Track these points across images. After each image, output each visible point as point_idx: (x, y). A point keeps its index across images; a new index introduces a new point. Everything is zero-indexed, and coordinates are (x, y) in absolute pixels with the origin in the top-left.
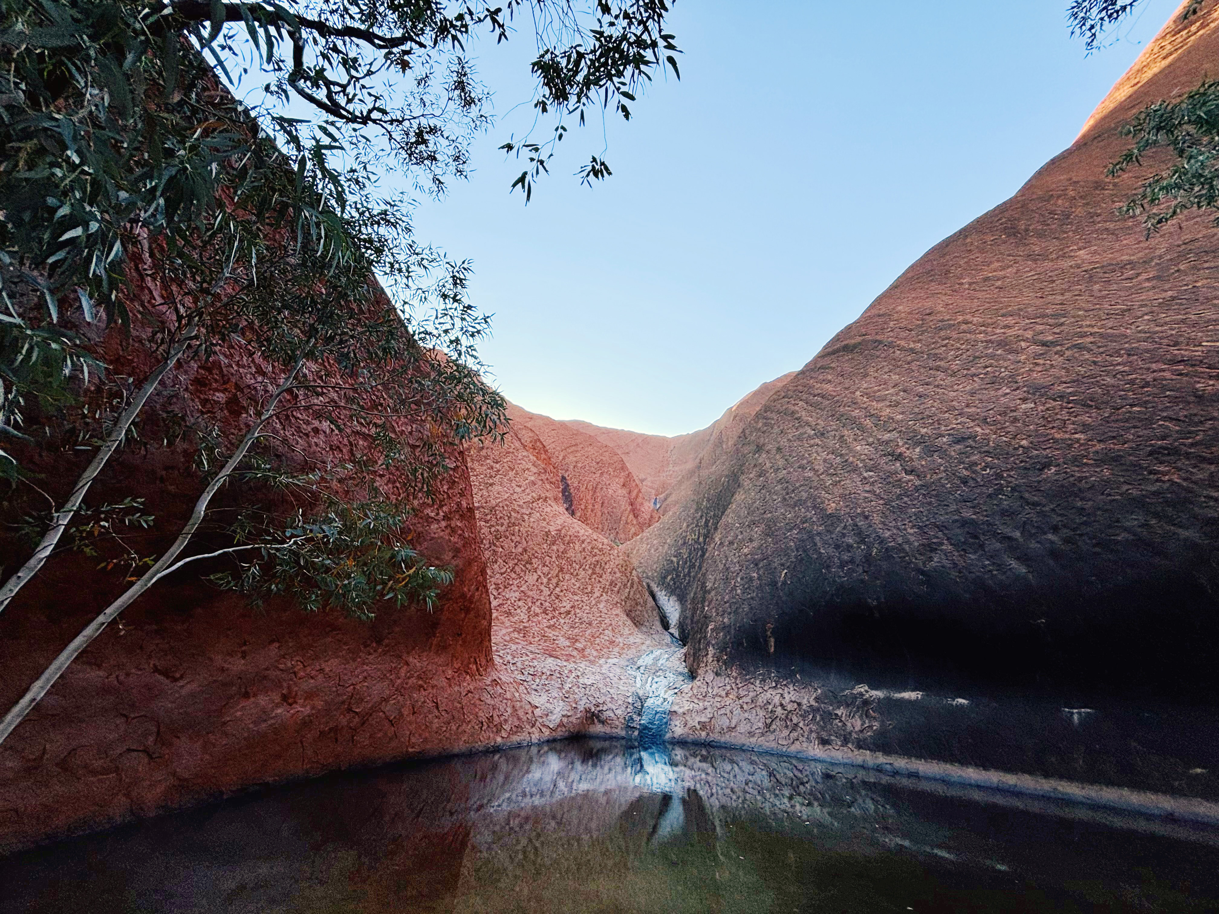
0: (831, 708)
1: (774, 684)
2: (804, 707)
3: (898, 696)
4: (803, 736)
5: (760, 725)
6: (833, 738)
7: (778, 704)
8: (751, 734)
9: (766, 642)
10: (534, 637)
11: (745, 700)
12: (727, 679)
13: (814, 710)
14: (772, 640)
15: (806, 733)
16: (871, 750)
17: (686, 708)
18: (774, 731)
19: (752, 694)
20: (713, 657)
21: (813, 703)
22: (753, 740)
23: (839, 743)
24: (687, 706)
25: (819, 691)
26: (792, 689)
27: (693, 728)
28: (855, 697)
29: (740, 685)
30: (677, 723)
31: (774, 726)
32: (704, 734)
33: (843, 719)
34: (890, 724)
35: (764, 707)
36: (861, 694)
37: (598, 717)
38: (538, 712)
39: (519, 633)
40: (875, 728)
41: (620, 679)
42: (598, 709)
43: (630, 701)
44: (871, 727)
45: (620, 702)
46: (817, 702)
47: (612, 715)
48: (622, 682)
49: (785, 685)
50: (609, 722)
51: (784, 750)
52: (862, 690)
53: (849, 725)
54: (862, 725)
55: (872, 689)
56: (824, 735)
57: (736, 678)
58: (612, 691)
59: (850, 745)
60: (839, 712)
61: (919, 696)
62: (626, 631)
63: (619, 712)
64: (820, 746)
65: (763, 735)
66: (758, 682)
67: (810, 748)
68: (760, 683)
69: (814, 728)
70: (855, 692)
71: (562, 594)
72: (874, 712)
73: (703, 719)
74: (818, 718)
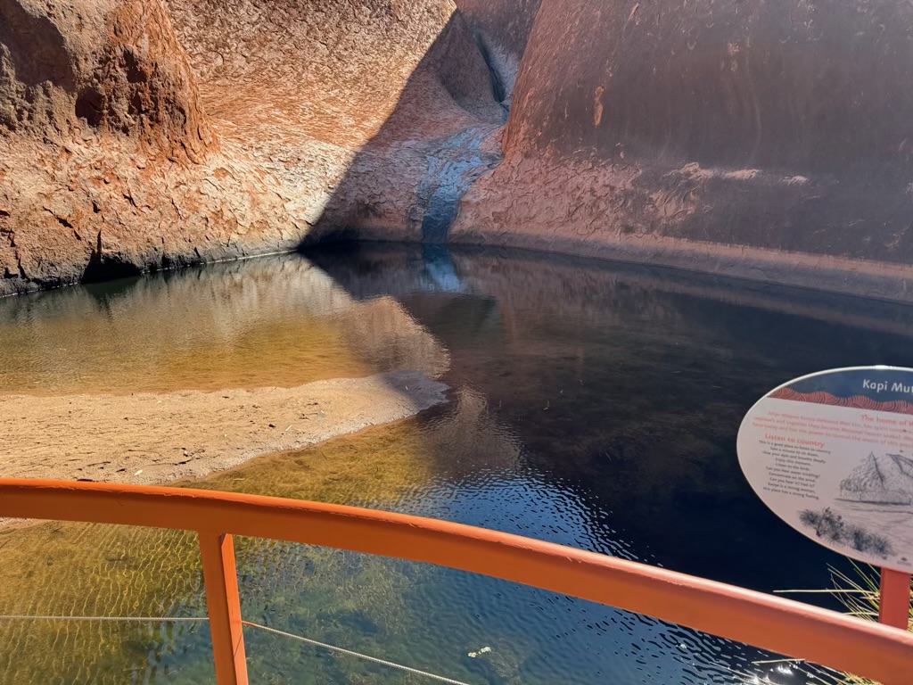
0: (647, 192)
1: (590, 166)
2: (617, 192)
3: (730, 174)
4: (606, 224)
5: (563, 214)
6: (639, 225)
7: (588, 189)
8: (550, 224)
9: (593, 112)
10: (303, 114)
11: (552, 185)
12: (538, 161)
13: (627, 194)
14: (600, 108)
15: (611, 221)
16: (675, 236)
17: (482, 197)
18: (576, 220)
19: (561, 179)
20: (525, 134)
21: (629, 186)
22: (551, 230)
23: (644, 230)
24: (483, 195)
25: (641, 172)
26: (610, 169)
27: (486, 221)
28: (679, 178)
29: (552, 168)
30: (469, 215)
31: (577, 215)
32: (496, 225)
33: (657, 204)
34: (708, 207)
35: (572, 194)
36: (688, 174)
37: (373, 210)
38: (289, 206)
39: (281, 108)
40: (689, 212)
41: (409, 166)
42: (373, 201)
43: (415, 192)
44: (684, 212)
45: (402, 193)
46: (633, 185)
47: (391, 208)
48: (409, 169)
49: (603, 166)
50: (388, 215)
51: (582, 240)
52: (691, 169)
53: (662, 210)
54: (676, 209)
55: (702, 168)
56: (630, 222)
57: (549, 159)
58: (393, 180)
59: (655, 233)
60: (654, 196)
61: (754, 175)
62: (437, 104)
63: (400, 204)
64: (623, 235)
65: (563, 224)
66: (572, 163)
67: (610, 237)
68: (575, 165)
69: (621, 214)
70: (682, 172)
71: (346, 53)
72: (693, 194)
73: (498, 210)
74: (629, 204)
